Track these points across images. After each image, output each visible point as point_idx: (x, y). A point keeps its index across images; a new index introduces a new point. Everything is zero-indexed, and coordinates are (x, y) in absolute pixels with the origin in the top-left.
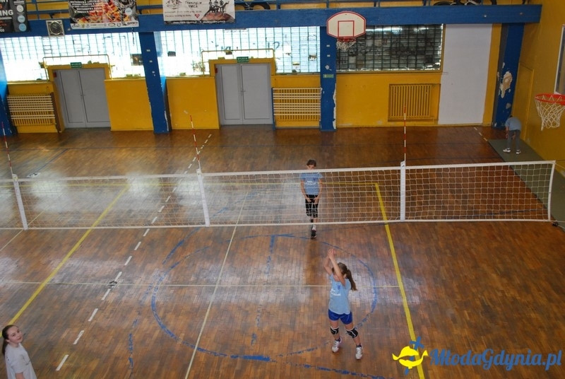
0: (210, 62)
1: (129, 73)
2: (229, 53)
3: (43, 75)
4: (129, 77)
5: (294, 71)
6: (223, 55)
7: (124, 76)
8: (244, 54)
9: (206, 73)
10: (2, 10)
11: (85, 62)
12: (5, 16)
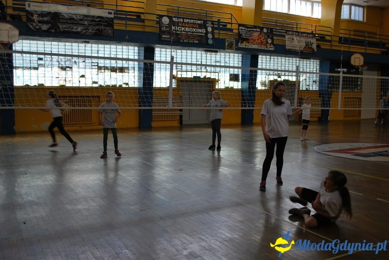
0: (271, 81)
1: (227, 86)
2: (280, 77)
4: (227, 88)
5: (307, 89)
6: (276, 77)
7: (223, 87)
8: (287, 78)
9: (267, 88)
10: (198, 29)
11: (202, 77)
12: (200, 33)
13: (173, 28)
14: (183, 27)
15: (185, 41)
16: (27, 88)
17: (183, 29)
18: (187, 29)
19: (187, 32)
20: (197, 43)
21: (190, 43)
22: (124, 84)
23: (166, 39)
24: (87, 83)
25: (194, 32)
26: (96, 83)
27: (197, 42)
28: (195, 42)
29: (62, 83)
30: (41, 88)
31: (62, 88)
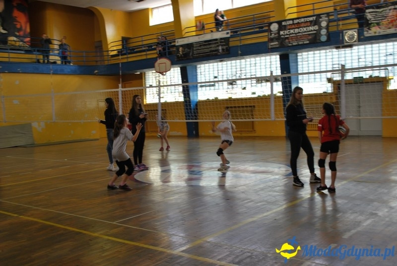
3: (328, 88)
10: (309, 26)
11: (368, 77)
12: (312, 31)
13: (282, 33)
14: (292, 29)
15: (294, 44)
16: (208, 102)
17: (292, 31)
18: (297, 31)
19: (296, 34)
20: (308, 44)
21: (300, 45)
22: (279, 92)
23: (274, 46)
24: (247, 94)
25: (305, 32)
26: (254, 93)
27: (308, 42)
28: (305, 42)
29: (230, 96)
30: (216, 101)
31: (230, 99)
